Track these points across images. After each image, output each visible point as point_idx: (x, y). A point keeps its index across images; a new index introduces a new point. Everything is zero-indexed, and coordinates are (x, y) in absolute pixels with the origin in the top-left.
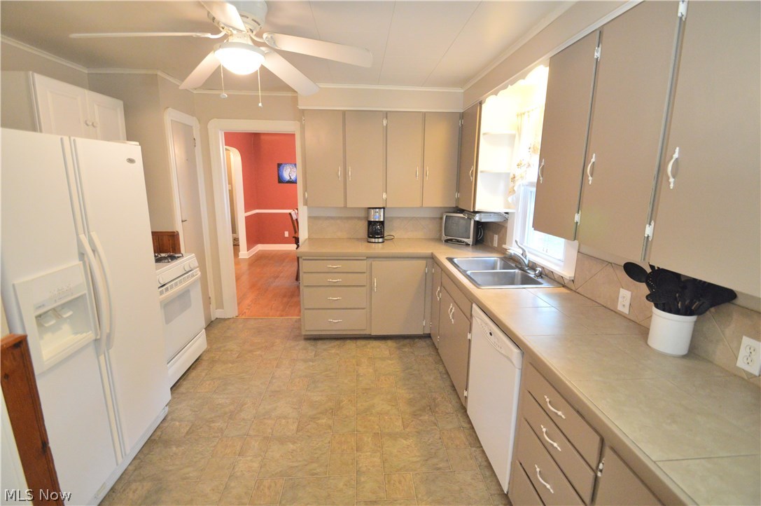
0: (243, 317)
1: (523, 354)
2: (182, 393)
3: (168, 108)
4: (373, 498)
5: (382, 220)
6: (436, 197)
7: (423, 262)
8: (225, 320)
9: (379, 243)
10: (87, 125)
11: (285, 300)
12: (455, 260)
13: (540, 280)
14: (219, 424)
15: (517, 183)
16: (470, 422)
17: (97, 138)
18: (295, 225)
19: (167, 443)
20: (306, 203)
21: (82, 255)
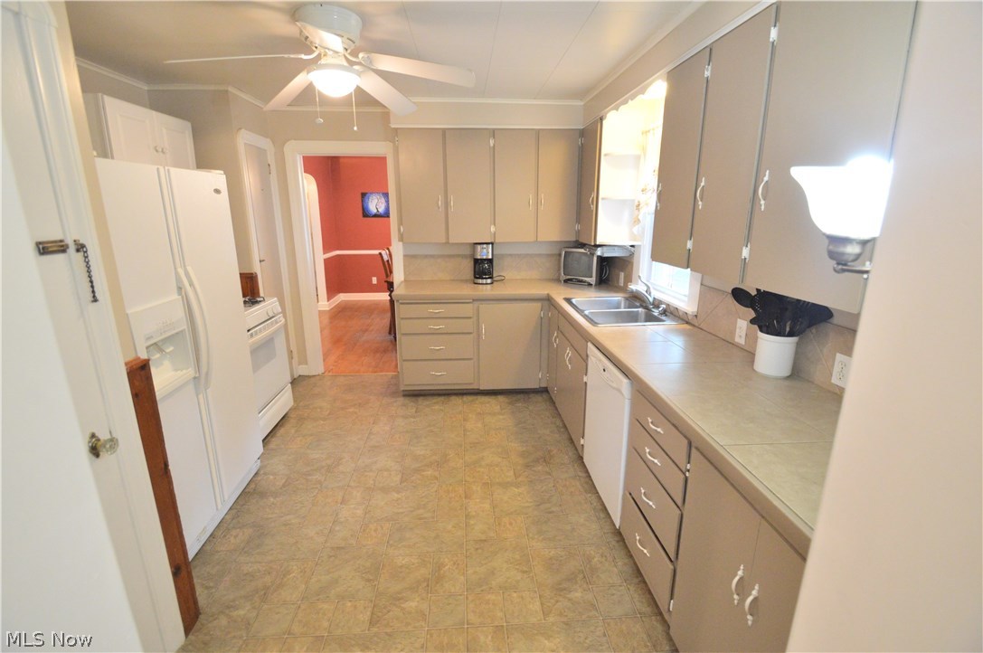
0: (330, 374)
1: (632, 384)
2: (272, 449)
3: (240, 129)
4: (483, 537)
5: (490, 257)
6: (552, 229)
7: (538, 305)
8: (309, 377)
9: (487, 284)
10: (157, 151)
11: (378, 355)
12: (574, 301)
13: (663, 318)
14: (317, 476)
15: (642, 211)
16: (587, 472)
17: (188, 168)
18: (388, 268)
19: (263, 495)
20: (401, 238)
21: (180, 289)
